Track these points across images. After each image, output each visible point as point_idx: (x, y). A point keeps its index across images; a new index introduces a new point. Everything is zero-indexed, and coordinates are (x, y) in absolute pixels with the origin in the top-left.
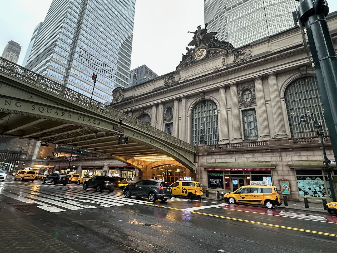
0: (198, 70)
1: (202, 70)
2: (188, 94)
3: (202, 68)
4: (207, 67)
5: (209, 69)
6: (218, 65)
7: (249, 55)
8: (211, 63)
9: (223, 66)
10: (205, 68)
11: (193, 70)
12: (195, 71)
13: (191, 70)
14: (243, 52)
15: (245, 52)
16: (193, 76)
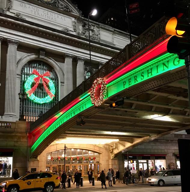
0: (40, 14)
1: (47, 19)
2: (23, 41)
3: (46, 14)
4: (54, 18)
6: (68, 25)
7: (97, 35)
8: (60, 17)
9: (73, 30)
10: (51, 18)
11: (33, 10)
12: (36, 13)
13: (29, 7)
14: (92, 28)
15: (94, 29)
16: (32, 18)
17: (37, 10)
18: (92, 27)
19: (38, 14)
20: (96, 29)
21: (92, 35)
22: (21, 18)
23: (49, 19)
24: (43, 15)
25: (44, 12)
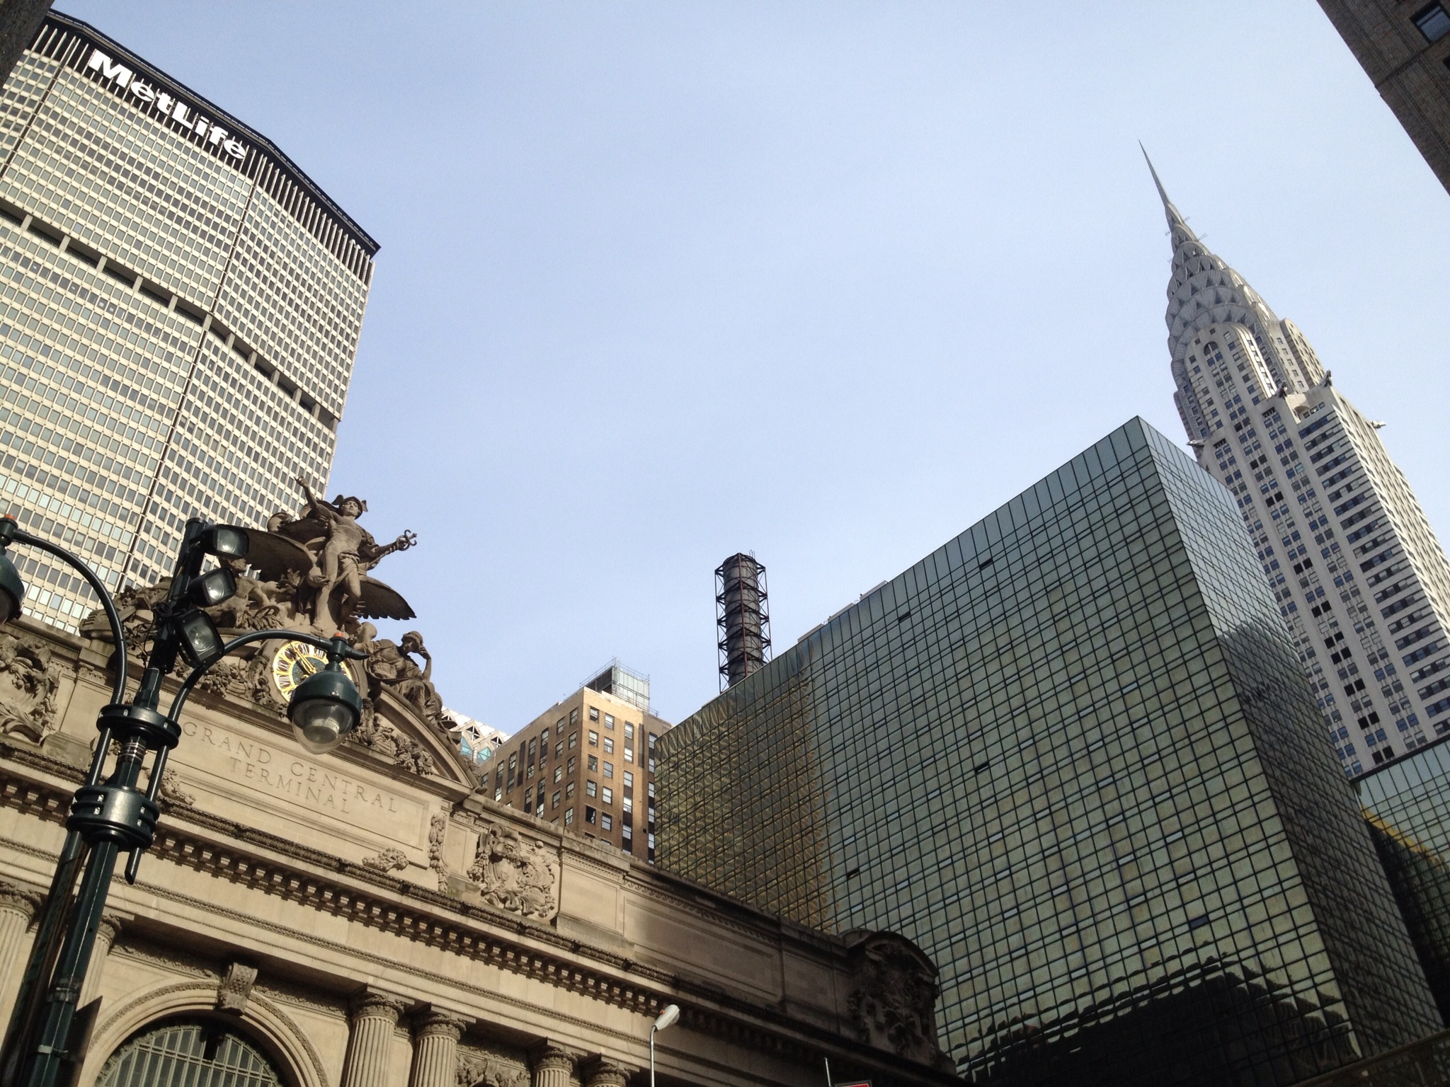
0: (273, 779)
1: (301, 800)
2: (152, 915)
3: (303, 779)
4: (338, 802)
5: (348, 828)
6: (402, 835)
7: (544, 889)
8: (371, 793)
9: (426, 862)
10: (324, 797)
11: (241, 756)
12: (257, 770)
13: (227, 742)
14: (523, 850)
15: (532, 859)
16: (229, 795)
17: (265, 757)
18: (523, 846)
19: (265, 774)
20: (542, 858)
21: (515, 887)
22: (174, 791)
23: (312, 803)
24: (285, 781)
25: (297, 769)
